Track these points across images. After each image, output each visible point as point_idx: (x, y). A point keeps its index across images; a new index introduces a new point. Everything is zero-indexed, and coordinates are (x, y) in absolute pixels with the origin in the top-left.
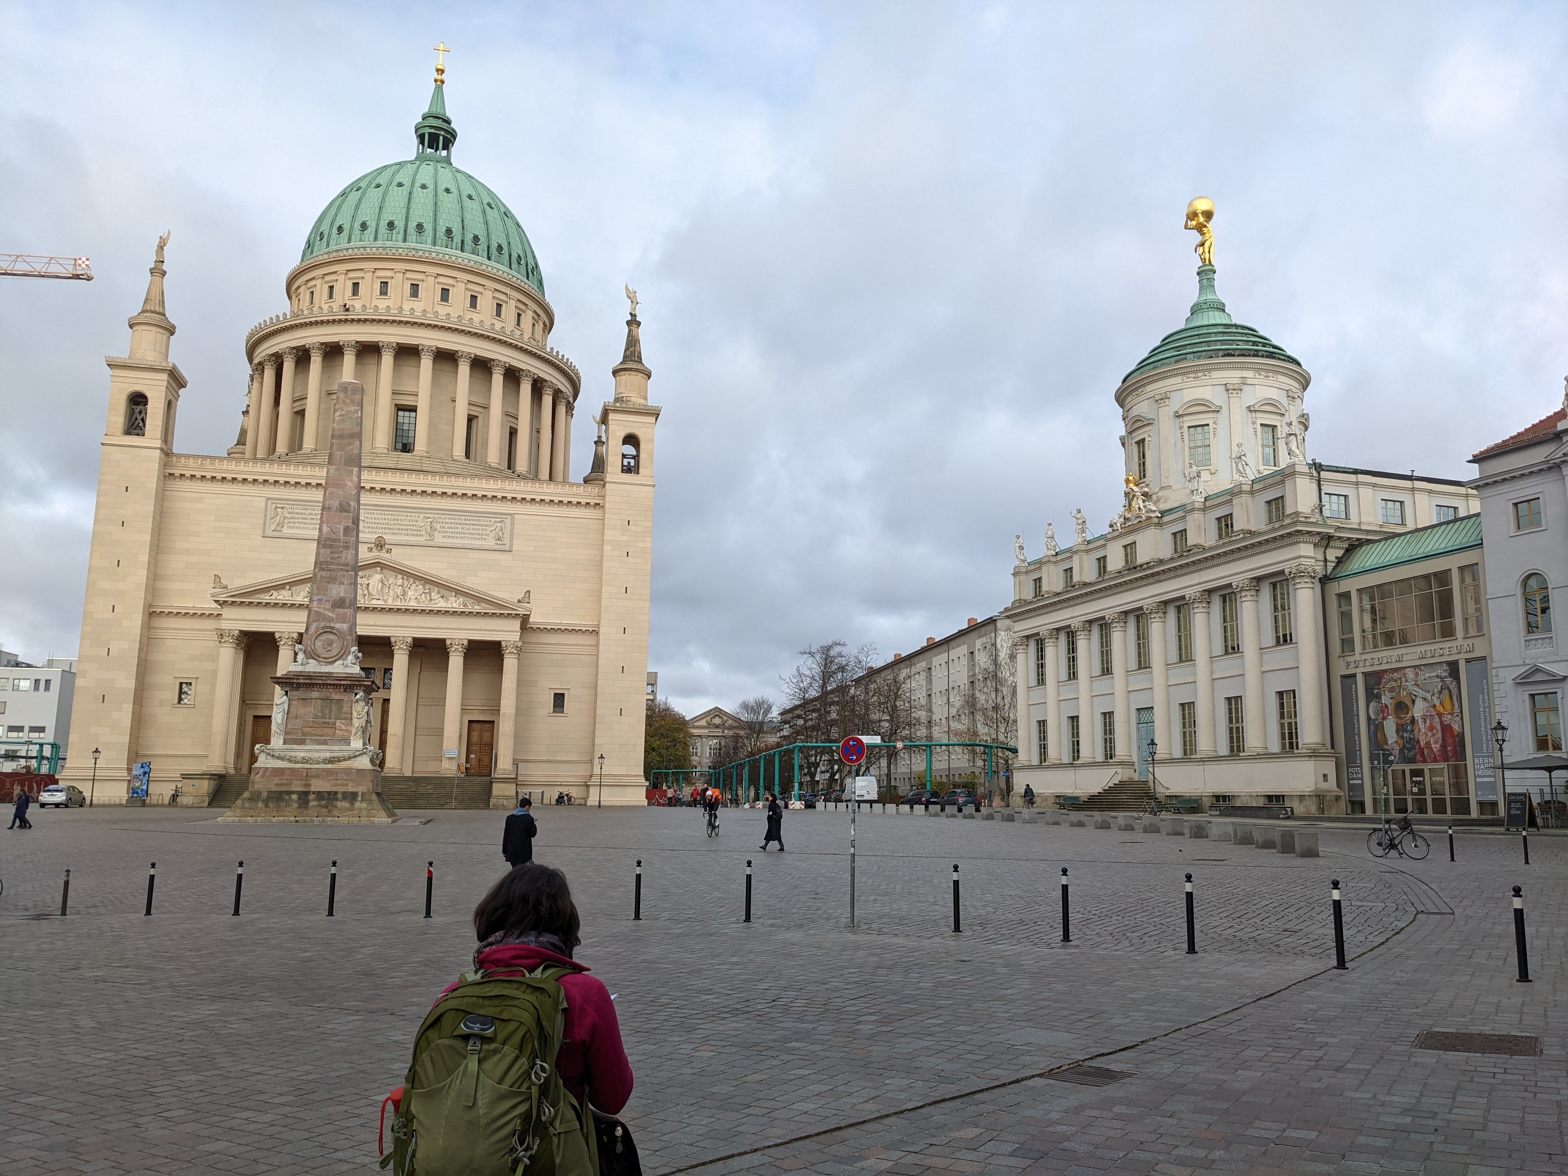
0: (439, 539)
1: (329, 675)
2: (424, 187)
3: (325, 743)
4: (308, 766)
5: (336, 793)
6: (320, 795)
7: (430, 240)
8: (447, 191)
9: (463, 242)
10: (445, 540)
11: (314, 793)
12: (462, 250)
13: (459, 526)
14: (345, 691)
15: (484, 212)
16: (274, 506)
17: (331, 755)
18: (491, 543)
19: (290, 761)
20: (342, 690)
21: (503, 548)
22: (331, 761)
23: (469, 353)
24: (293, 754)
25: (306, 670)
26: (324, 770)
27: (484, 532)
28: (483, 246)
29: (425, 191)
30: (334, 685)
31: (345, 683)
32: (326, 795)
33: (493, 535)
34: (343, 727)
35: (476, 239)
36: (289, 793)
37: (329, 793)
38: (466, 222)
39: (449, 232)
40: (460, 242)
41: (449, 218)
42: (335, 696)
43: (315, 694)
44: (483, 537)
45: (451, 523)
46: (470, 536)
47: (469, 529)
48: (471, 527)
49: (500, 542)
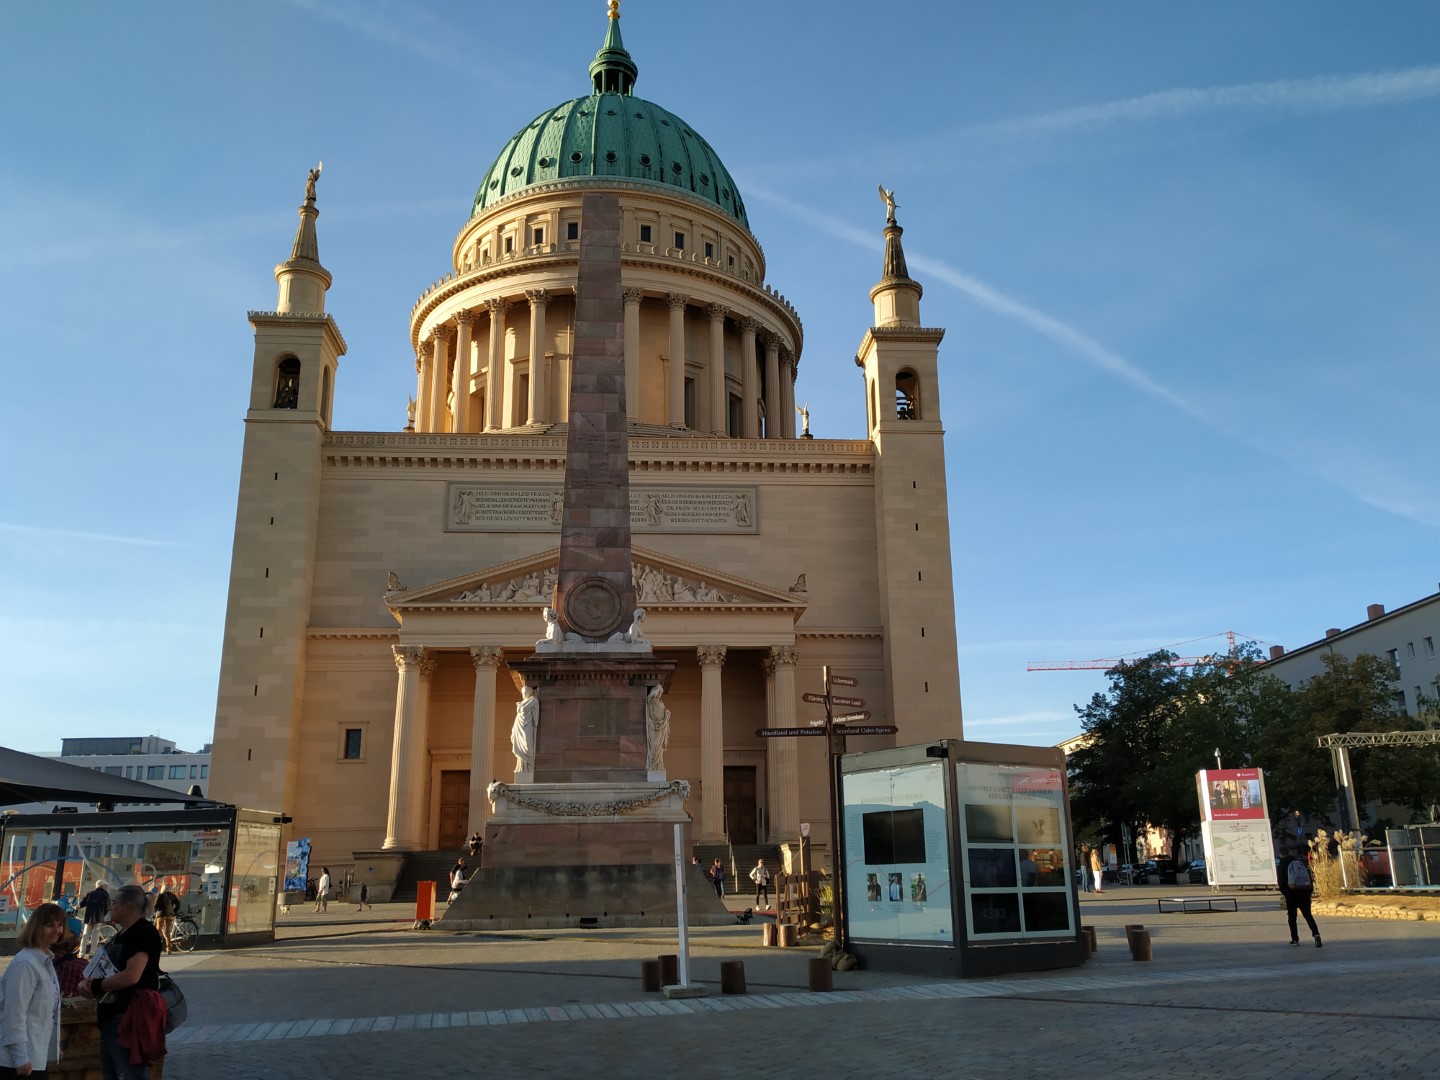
0: (667, 524)
1: (604, 657)
2: (611, 113)
3: (603, 777)
4: (581, 819)
5: (632, 868)
6: (604, 871)
7: (623, 170)
8: (639, 116)
9: (662, 171)
10: (675, 524)
11: (594, 868)
12: (662, 181)
13: (691, 506)
14: (631, 684)
15: (683, 139)
16: (458, 492)
17: (617, 797)
18: (731, 524)
19: (549, 810)
20: (626, 681)
21: (748, 530)
22: (618, 807)
23: (683, 296)
24: (554, 798)
25: (565, 650)
26: (608, 825)
27: (723, 512)
28: (684, 175)
29: (612, 117)
30: (611, 673)
31: (632, 667)
32: (615, 872)
33: (733, 514)
34: (632, 748)
35: (677, 168)
36: (552, 870)
37: (621, 868)
38: (664, 149)
39: (645, 160)
40: (659, 171)
41: (644, 145)
42: (617, 693)
43: (581, 691)
44: (722, 517)
45: (680, 502)
46: (705, 518)
47: (703, 509)
48: (707, 505)
49: (744, 524)
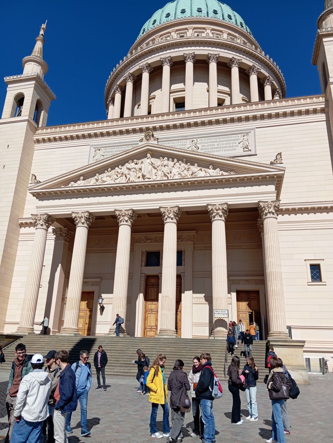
7: (189, 15)
9: (207, 12)
12: (208, 16)
13: (216, 144)
15: (219, 4)
16: (94, 150)
27: (234, 145)
28: (219, 15)
35: (215, 11)
38: (209, 5)
39: (199, 9)
40: (206, 13)
41: (199, 5)
44: (234, 148)
45: (209, 142)
46: (224, 149)
47: (223, 144)
48: (224, 142)
49: (247, 149)
